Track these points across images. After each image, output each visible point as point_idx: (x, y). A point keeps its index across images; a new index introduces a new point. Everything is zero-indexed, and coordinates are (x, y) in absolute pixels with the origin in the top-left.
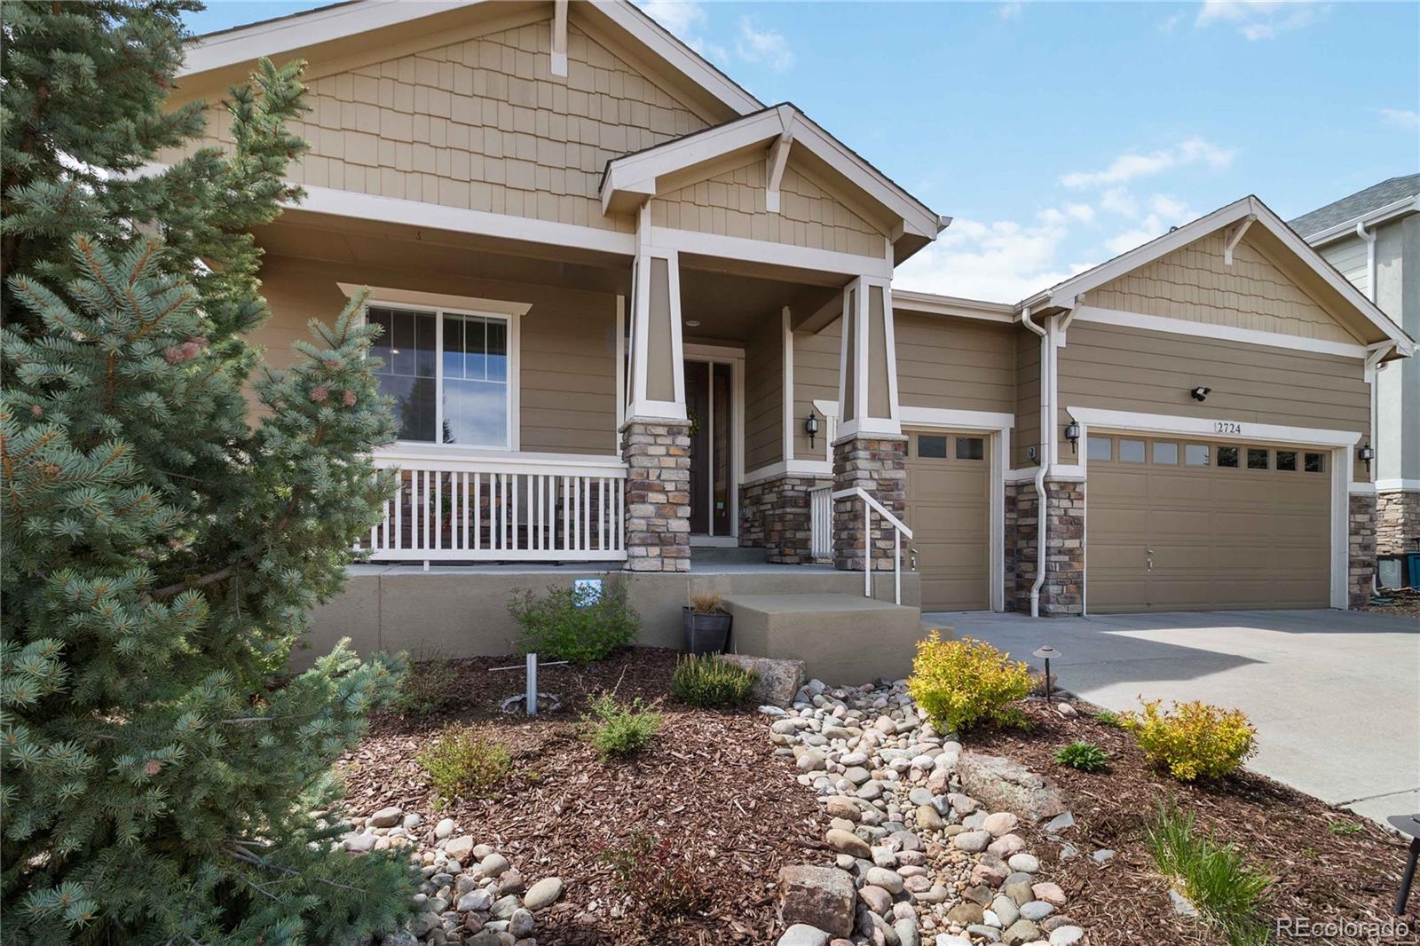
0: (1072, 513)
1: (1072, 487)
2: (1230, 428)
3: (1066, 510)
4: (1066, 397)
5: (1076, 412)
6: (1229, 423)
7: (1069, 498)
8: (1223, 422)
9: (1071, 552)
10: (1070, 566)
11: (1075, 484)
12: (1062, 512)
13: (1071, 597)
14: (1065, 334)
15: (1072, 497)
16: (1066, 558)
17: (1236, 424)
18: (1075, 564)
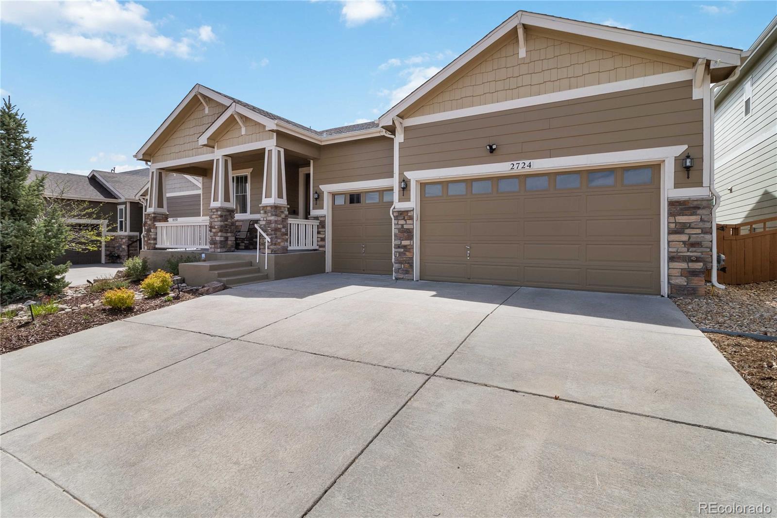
0: (405, 227)
1: (406, 213)
2: (521, 165)
3: (402, 225)
4: (403, 167)
5: (408, 175)
6: (521, 162)
7: (404, 219)
8: (515, 163)
9: (405, 247)
10: (405, 254)
11: (407, 211)
12: (400, 226)
13: (406, 271)
14: (403, 135)
15: (406, 219)
16: (402, 250)
17: (527, 162)
18: (407, 253)
